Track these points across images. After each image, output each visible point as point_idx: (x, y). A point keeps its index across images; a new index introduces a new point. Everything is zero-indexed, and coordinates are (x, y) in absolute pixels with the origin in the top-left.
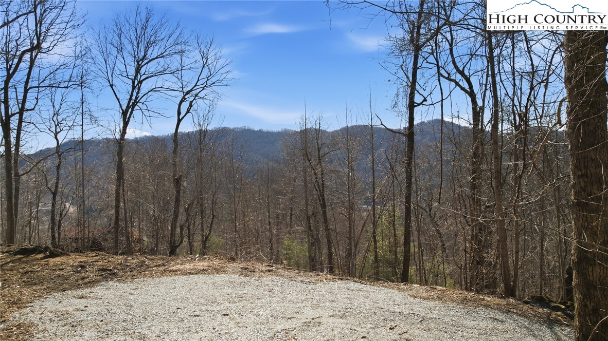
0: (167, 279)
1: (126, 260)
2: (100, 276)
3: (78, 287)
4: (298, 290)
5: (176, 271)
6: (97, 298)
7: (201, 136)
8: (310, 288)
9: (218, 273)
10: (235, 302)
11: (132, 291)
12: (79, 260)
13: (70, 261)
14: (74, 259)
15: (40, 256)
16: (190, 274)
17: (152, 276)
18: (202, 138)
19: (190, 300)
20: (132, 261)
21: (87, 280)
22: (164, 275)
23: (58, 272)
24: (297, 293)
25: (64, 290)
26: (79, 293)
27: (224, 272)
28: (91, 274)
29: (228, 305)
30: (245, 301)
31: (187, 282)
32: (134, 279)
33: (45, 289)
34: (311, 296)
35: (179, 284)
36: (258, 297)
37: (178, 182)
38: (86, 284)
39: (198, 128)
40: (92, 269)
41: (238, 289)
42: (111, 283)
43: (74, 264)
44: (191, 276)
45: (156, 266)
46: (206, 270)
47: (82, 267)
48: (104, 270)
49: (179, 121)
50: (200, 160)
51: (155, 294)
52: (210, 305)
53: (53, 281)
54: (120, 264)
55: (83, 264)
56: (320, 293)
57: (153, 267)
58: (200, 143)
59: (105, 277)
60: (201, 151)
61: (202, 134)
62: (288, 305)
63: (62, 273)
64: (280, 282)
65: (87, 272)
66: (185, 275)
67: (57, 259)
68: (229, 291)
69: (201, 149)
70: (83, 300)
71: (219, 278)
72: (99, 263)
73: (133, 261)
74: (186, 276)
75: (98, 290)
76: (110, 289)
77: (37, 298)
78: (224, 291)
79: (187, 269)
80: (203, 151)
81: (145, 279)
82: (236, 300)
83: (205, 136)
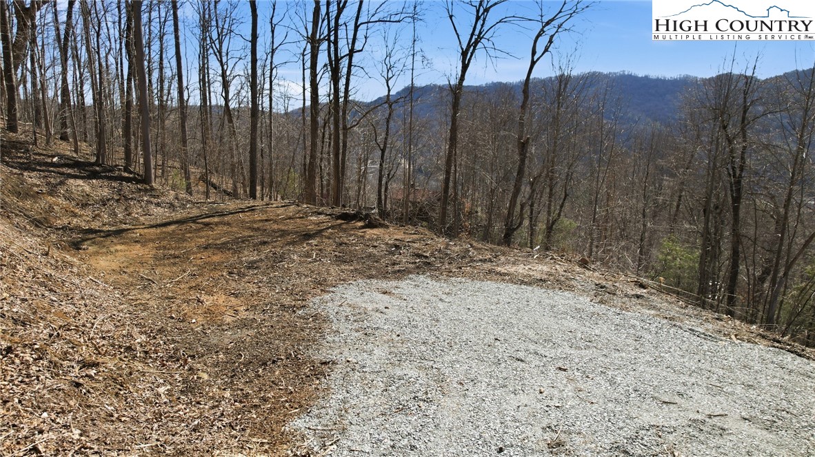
0: (490, 285)
1: (448, 245)
2: (412, 263)
3: (385, 276)
4: (684, 347)
5: (505, 274)
6: (401, 298)
7: (560, 85)
8: (705, 348)
9: (561, 289)
10: (579, 348)
11: (444, 297)
12: (396, 237)
13: (387, 236)
14: (391, 234)
15: (360, 224)
16: (522, 282)
17: (472, 277)
18: (562, 87)
19: (516, 329)
20: (453, 248)
21: (397, 268)
22: (488, 277)
23: (371, 250)
24: (681, 353)
25: (370, 277)
26: (384, 284)
27: (571, 288)
28: (404, 259)
29: (567, 350)
30: (595, 350)
31: (515, 296)
32: (450, 277)
33: (352, 271)
34: (707, 366)
35: (504, 298)
36: (616, 345)
37: (524, 146)
38: (395, 272)
39: (558, 73)
40: (406, 252)
41: (587, 324)
42: (422, 278)
43: (389, 242)
44: (523, 286)
45: (481, 260)
46: (544, 281)
47: (397, 247)
48: (419, 256)
49: (533, 63)
50: (555, 119)
51: (471, 307)
52: (541, 344)
53: (363, 261)
54: (440, 251)
55: (397, 243)
56: (725, 362)
57: (477, 262)
58: (559, 95)
59: (418, 267)
60: (559, 106)
61: (563, 80)
62: (665, 374)
63: (375, 251)
64: (654, 326)
65: (400, 254)
66: (515, 284)
67: (375, 231)
68: (574, 325)
69: (559, 103)
70: (386, 297)
71: (562, 299)
72: (416, 245)
73: (456, 248)
74: (516, 286)
75: (406, 286)
76: (418, 286)
77: (342, 282)
78: (566, 323)
79: (518, 275)
80: (562, 106)
81: (463, 280)
82: (582, 344)
83: (566, 84)
